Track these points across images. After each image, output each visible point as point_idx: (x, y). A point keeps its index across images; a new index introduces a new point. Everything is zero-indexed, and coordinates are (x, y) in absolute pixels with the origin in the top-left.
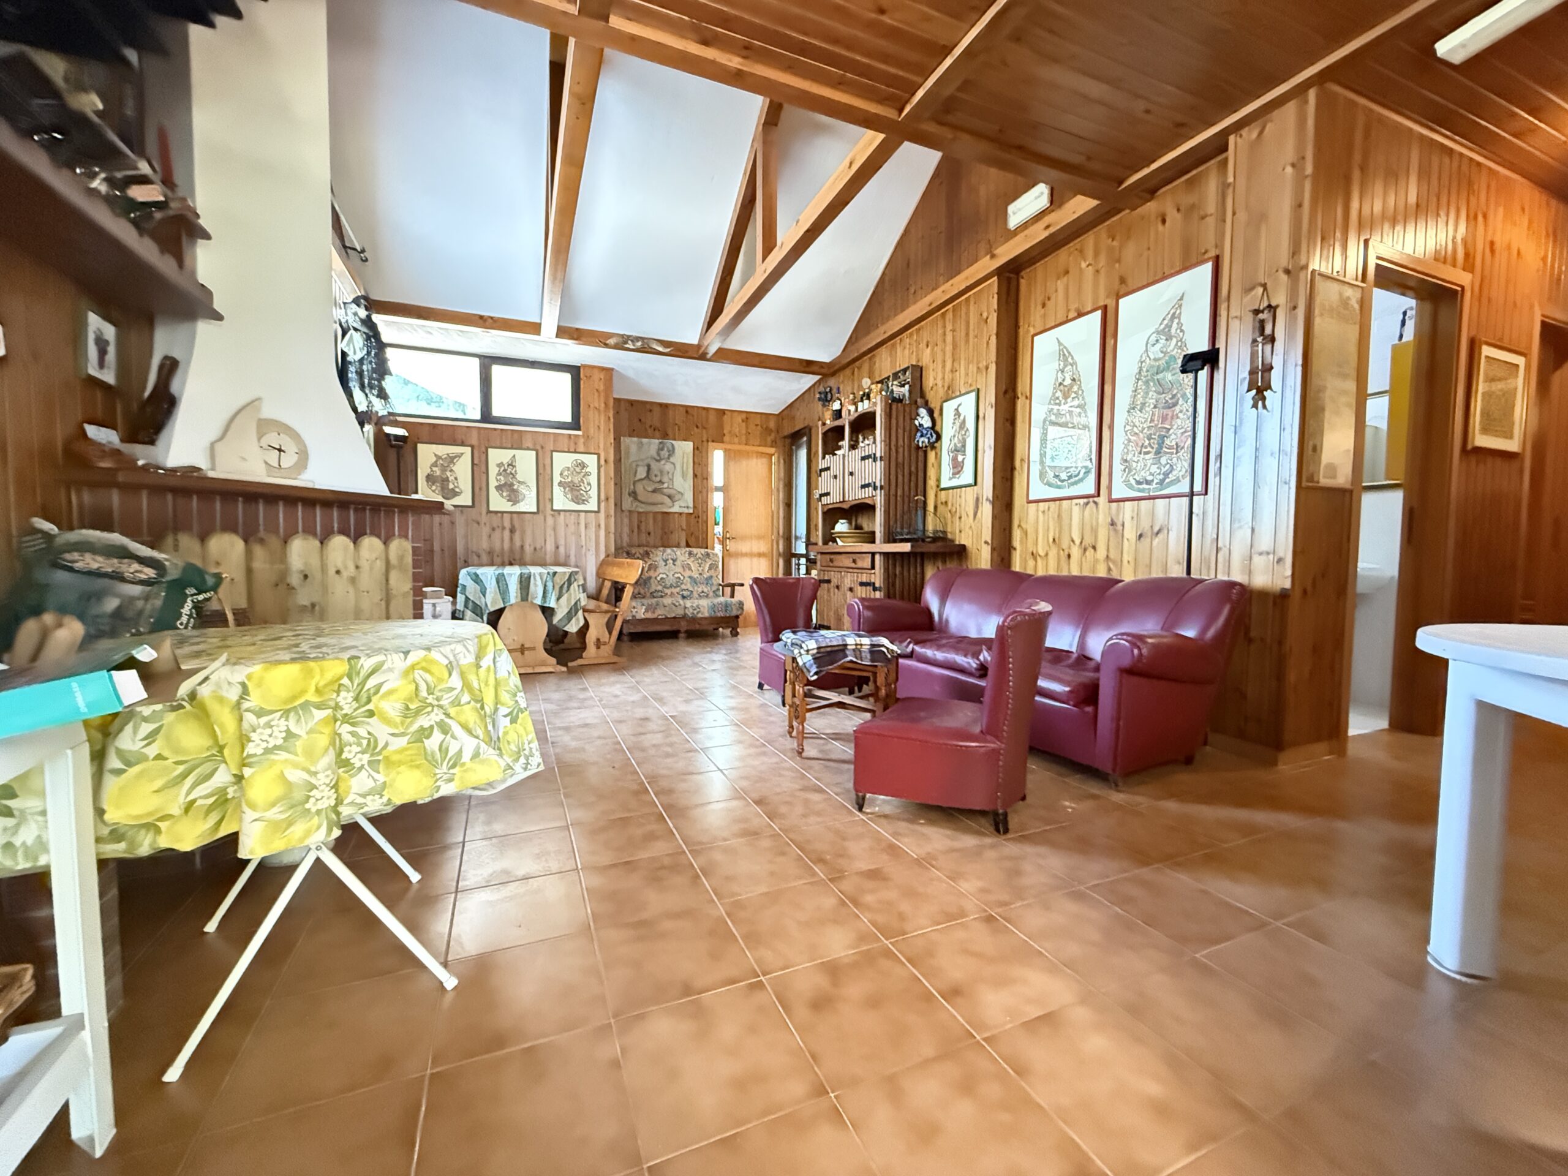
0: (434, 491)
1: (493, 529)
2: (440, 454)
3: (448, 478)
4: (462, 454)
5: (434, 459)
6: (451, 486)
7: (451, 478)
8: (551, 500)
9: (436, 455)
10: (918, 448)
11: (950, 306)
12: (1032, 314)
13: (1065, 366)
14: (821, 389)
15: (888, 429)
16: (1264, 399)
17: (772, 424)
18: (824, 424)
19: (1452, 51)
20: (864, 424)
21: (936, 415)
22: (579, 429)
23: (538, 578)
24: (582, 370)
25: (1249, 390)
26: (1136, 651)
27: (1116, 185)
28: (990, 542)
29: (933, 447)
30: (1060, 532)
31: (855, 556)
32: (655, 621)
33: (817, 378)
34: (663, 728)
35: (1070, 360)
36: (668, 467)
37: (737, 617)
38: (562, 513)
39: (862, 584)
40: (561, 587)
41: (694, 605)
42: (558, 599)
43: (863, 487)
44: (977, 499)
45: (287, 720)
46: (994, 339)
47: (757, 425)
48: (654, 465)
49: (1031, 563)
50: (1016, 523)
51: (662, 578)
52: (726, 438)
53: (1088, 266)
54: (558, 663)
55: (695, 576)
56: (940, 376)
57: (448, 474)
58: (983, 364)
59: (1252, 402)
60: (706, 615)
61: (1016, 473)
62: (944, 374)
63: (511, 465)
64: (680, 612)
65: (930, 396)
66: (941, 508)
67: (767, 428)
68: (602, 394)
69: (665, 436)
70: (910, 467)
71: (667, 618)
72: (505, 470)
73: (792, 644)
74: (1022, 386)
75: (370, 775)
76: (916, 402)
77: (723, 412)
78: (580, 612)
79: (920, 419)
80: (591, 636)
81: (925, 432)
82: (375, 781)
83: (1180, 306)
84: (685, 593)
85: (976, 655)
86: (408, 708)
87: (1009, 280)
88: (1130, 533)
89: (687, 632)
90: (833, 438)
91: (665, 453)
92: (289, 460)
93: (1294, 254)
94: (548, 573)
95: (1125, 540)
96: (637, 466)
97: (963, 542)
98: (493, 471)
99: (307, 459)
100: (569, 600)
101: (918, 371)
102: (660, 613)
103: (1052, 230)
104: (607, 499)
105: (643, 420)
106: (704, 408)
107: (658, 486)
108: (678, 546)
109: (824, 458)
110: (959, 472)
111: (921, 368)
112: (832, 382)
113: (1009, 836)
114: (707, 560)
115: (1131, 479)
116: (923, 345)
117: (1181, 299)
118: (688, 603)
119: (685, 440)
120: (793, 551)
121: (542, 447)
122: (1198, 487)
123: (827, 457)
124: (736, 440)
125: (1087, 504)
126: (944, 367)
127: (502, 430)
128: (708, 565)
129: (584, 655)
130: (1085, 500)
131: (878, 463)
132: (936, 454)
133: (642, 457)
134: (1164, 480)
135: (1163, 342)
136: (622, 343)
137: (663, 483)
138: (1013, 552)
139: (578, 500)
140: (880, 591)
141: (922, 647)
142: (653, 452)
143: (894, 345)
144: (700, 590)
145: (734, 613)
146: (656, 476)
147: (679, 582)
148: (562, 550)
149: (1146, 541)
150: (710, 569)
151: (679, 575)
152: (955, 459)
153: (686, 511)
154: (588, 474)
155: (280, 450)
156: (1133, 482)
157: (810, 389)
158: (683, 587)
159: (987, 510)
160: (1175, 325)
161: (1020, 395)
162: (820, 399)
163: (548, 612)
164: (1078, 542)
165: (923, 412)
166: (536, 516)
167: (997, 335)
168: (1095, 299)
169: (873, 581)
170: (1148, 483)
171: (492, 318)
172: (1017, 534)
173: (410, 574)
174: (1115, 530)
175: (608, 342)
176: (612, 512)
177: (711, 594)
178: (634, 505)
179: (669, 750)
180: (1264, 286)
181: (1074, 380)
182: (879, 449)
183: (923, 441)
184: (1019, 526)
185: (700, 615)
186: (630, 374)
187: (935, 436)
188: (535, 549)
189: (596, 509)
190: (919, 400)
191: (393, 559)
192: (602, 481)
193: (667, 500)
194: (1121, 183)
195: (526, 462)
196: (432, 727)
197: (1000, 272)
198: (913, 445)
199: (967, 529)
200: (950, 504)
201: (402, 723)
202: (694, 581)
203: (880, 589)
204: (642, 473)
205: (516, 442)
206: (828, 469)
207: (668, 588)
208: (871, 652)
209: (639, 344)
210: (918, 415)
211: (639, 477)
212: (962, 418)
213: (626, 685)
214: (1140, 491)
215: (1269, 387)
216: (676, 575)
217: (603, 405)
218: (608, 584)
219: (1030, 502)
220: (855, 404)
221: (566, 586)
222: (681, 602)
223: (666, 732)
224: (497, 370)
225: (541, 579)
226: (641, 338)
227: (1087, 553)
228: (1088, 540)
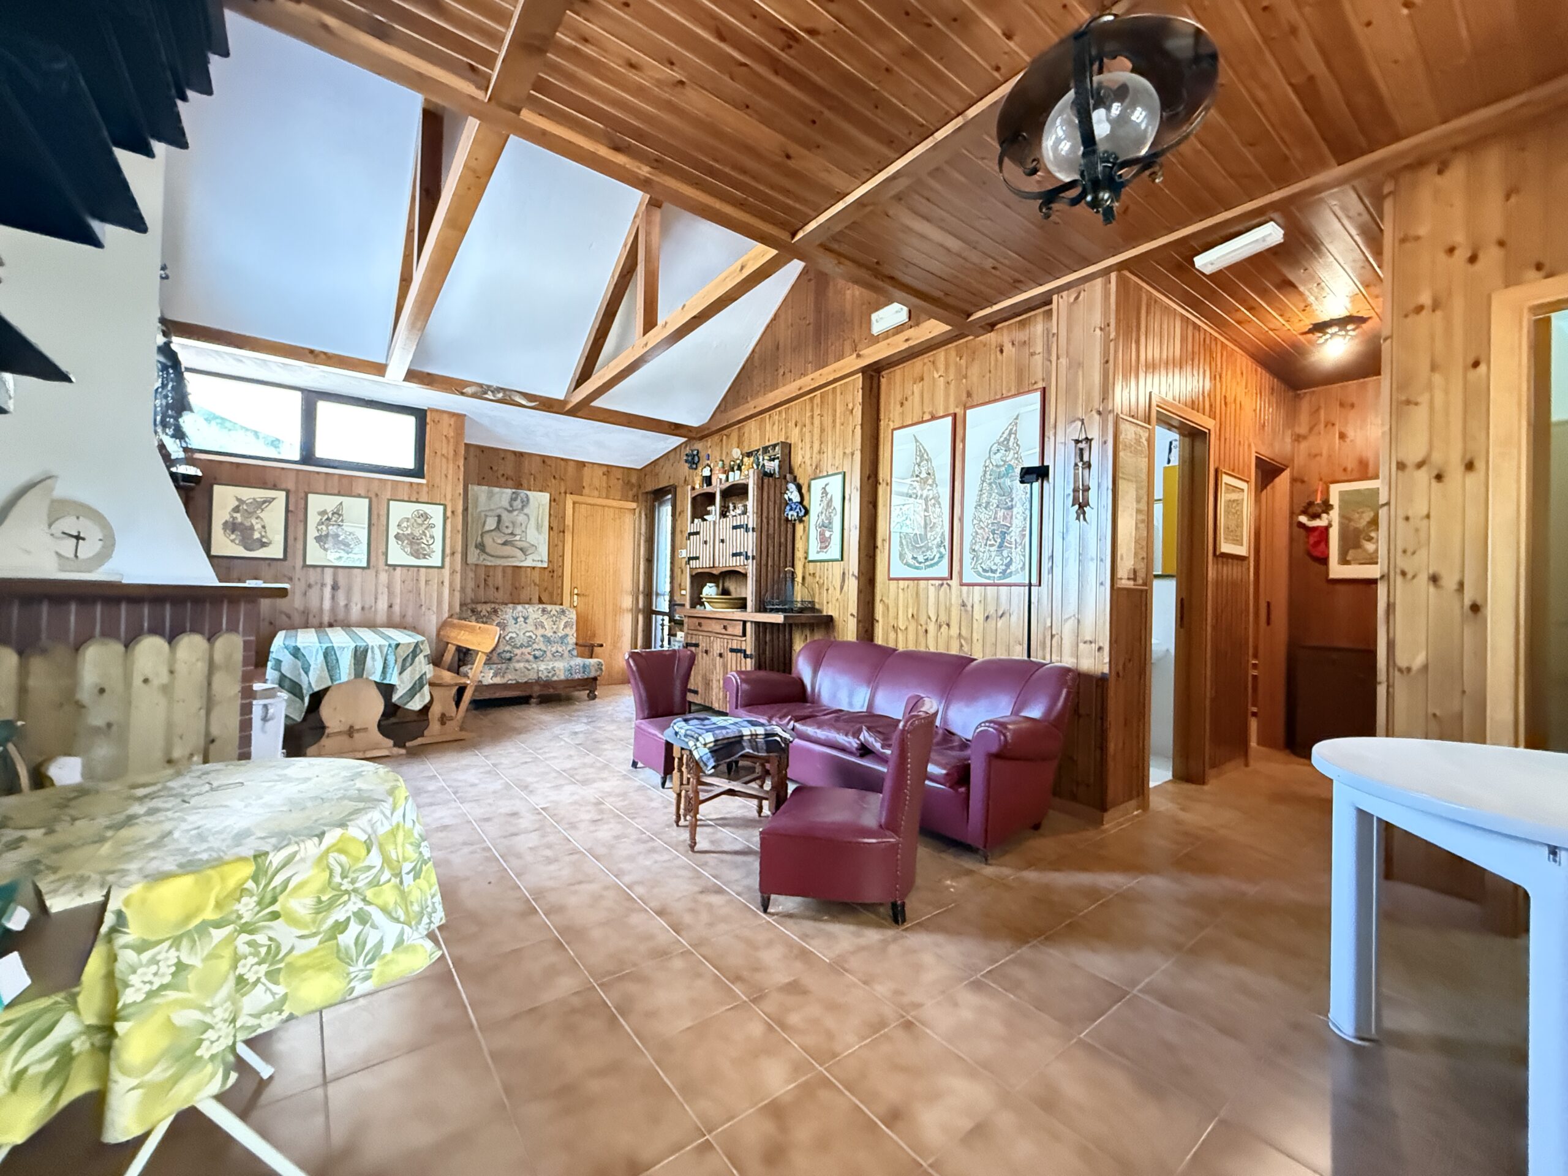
0: (233, 541)
1: (310, 586)
2: (244, 499)
3: (252, 525)
4: (274, 499)
5: (237, 503)
6: (257, 535)
7: (258, 527)
8: (386, 554)
9: (238, 499)
10: (787, 520)
11: (819, 392)
12: (890, 412)
13: (921, 461)
14: (688, 451)
15: (760, 501)
16: (1084, 513)
17: (634, 480)
18: (693, 489)
19: (1205, 265)
20: (736, 492)
21: (804, 490)
22: (423, 477)
23: (377, 651)
24: (428, 414)
25: (1073, 505)
26: (1002, 737)
27: (965, 317)
28: (856, 614)
29: (801, 521)
30: (918, 610)
31: (726, 623)
32: (505, 686)
33: (684, 440)
34: (537, 826)
35: (925, 456)
36: (521, 518)
37: (595, 679)
38: (399, 569)
39: (732, 650)
40: (405, 660)
41: (550, 667)
42: (400, 673)
43: (734, 555)
44: (844, 573)
45: (178, 950)
46: (859, 428)
47: (618, 479)
48: (505, 516)
49: (892, 635)
50: (878, 598)
51: (511, 638)
52: (586, 491)
53: (940, 376)
54: (395, 745)
55: (549, 635)
56: (808, 456)
57: (254, 521)
58: (848, 451)
59: (1075, 515)
60: (562, 677)
61: (878, 552)
62: (812, 454)
63: (337, 513)
64: (532, 676)
65: (798, 472)
66: (808, 579)
67: (629, 482)
68: (451, 444)
69: (519, 485)
70: (780, 538)
71: (518, 683)
72: (328, 519)
73: (686, 736)
74: (883, 474)
75: (268, 989)
76: (785, 477)
77: (582, 465)
78: (426, 688)
79: (789, 494)
80: (436, 711)
81: (794, 506)
82: (273, 994)
83: (1016, 424)
84: (537, 653)
85: (856, 734)
86: (320, 901)
87: (872, 377)
88: (978, 615)
89: (539, 696)
90: (702, 504)
91: (517, 504)
92: (87, 550)
93: (1103, 399)
94: (390, 645)
95: (974, 621)
96: (486, 516)
97: (830, 613)
98: (313, 519)
99: (113, 545)
100: (413, 673)
101: (787, 447)
102: (510, 678)
103: (911, 343)
104: (453, 554)
105: (495, 468)
106: (562, 459)
107: (509, 538)
108: (530, 602)
109: (692, 522)
110: (826, 547)
111: (790, 445)
112: (698, 446)
113: (907, 925)
114: (562, 617)
115: (979, 566)
116: (791, 424)
117: (1017, 418)
118: (542, 667)
119: (540, 491)
120: (654, 608)
121: (377, 495)
122: (1034, 581)
123: (696, 521)
124: (596, 493)
125: (942, 585)
126: (812, 447)
127: (327, 474)
128: (563, 623)
129: (426, 733)
130: (940, 582)
131: (750, 533)
132: (804, 527)
133: (493, 507)
134: (1005, 571)
135: (1003, 452)
136: (482, 392)
137: (515, 535)
138: (876, 625)
139: (416, 554)
140: (751, 658)
141: (803, 724)
142: (505, 503)
143: (763, 420)
144: (554, 650)
145: (593, 674)
146: (507, 527)
147: (530, 642)
148: (397, 609)
149: (991, 623)
150: (565, 627)
151: (531, 634)
152: (822, 534)
153: (539, 565)
154: (433, 526)
155: (78, 538)
156: (980, 570)
157: (675, 449)
158: (535, 646)
159: (852, 585)
160: (1012, 439)
161: (881, 481)
162: (686, 461)
163: (386, 690)
164: (934, 619)
165: (792, 487)
166: (367, 571)
167: (862, 425)
168: (947, 408)
169: (743, 648)
170: (993, 571)
171: (325, 354)
172: (879, 609)
173: (240, 674)
174: (966, 611)
175: (464, 391)
176: (458, 567)
177: (566, 654)
178: (481, 559)
179: (548, 853)
180: (1082, 421)
181: (929, 474)
182: (751, 520)
183: (792, 515)
184: (881, 600)
185: (555, 678)
186: (485, 422)
187: (803, 511)
188: (363, 608)
189: (439, 564)
190: (788, 476)
191: (218, 657)
192: (448, 534)
193: (519, 553)
194: (969, 315)
195: (357, 509)
196: (349, 919)
197: (864, 370)
198: (783, 518)
199: (834, 601)
200: (817, 575)
201: (314, 922)
202: (548, 640)
203: (751, 657)
204: (491, 524)
205: (345, 488)
206: (697, 533)
207: (518, 648)
208: (767, 742)
209: (500, 395)
210: (787, 489)
211: (487, 528)
212: (829, 496)
213: (482, 770)
214: (988, 578)
215: (1088, 504)
216: (528, 634)
217: (452, 453)
218: (452, 649)
219: (890, 579)
220: (726, 472)
221: (409, 659)
222: (534, 666)
223: (540, 829)
224: (322, 407)
225: (381, 652)
226: (502, 389)
227: (942, 630)
228: (943, 618)
